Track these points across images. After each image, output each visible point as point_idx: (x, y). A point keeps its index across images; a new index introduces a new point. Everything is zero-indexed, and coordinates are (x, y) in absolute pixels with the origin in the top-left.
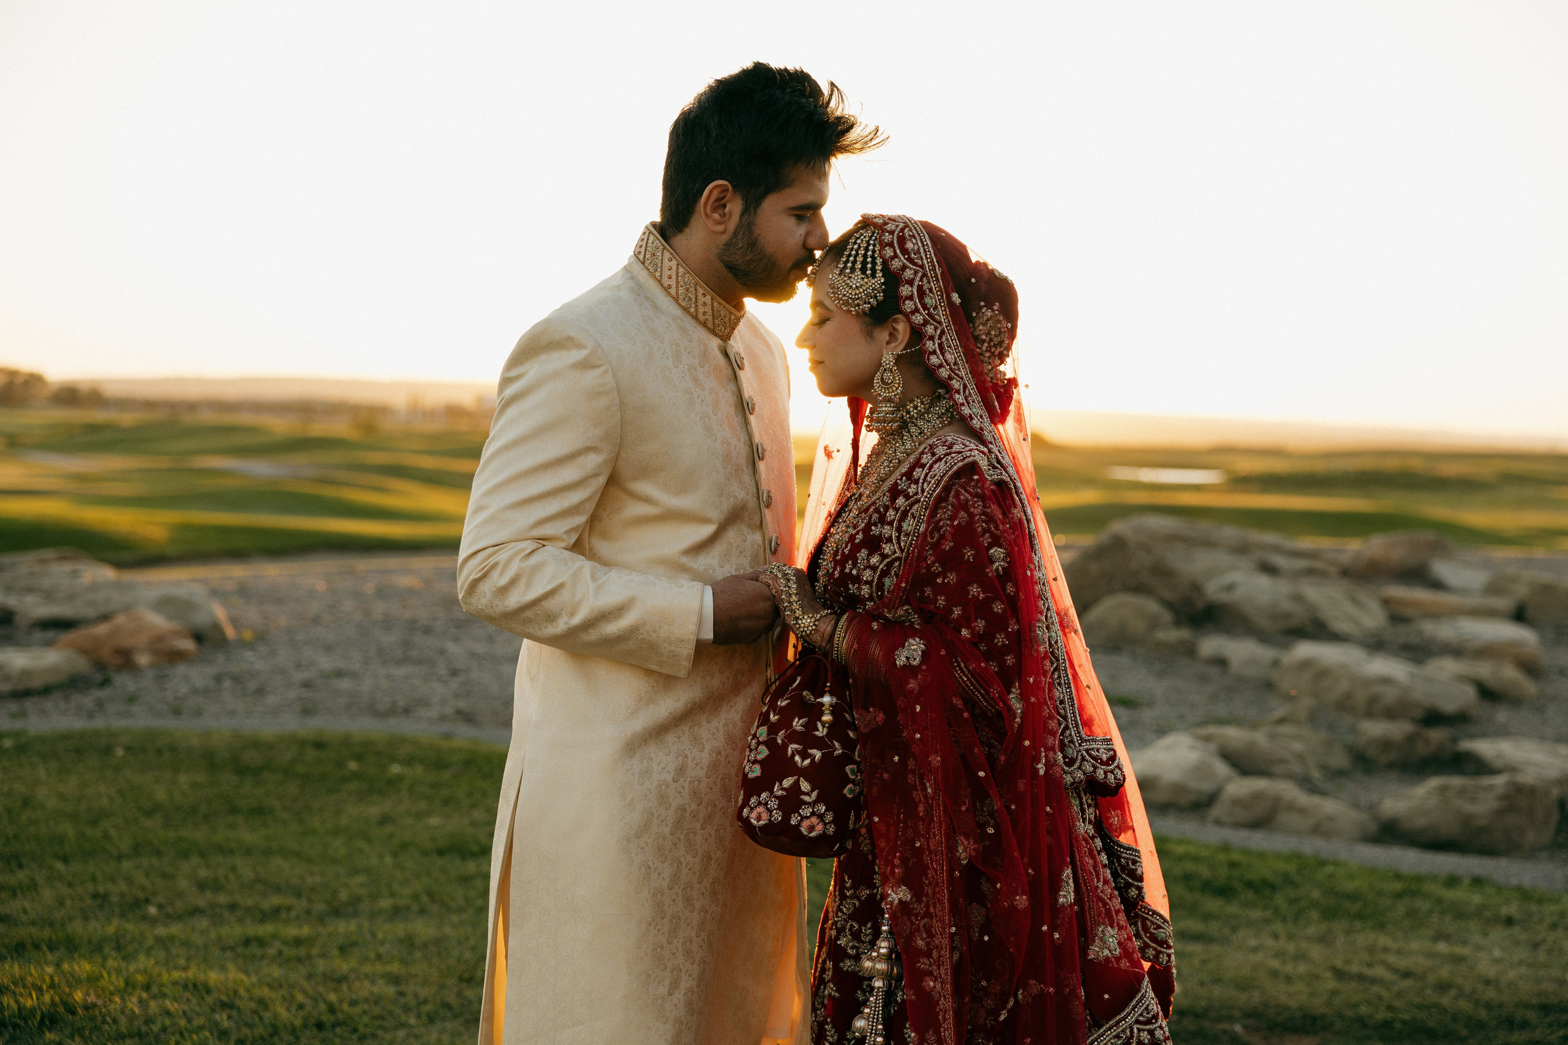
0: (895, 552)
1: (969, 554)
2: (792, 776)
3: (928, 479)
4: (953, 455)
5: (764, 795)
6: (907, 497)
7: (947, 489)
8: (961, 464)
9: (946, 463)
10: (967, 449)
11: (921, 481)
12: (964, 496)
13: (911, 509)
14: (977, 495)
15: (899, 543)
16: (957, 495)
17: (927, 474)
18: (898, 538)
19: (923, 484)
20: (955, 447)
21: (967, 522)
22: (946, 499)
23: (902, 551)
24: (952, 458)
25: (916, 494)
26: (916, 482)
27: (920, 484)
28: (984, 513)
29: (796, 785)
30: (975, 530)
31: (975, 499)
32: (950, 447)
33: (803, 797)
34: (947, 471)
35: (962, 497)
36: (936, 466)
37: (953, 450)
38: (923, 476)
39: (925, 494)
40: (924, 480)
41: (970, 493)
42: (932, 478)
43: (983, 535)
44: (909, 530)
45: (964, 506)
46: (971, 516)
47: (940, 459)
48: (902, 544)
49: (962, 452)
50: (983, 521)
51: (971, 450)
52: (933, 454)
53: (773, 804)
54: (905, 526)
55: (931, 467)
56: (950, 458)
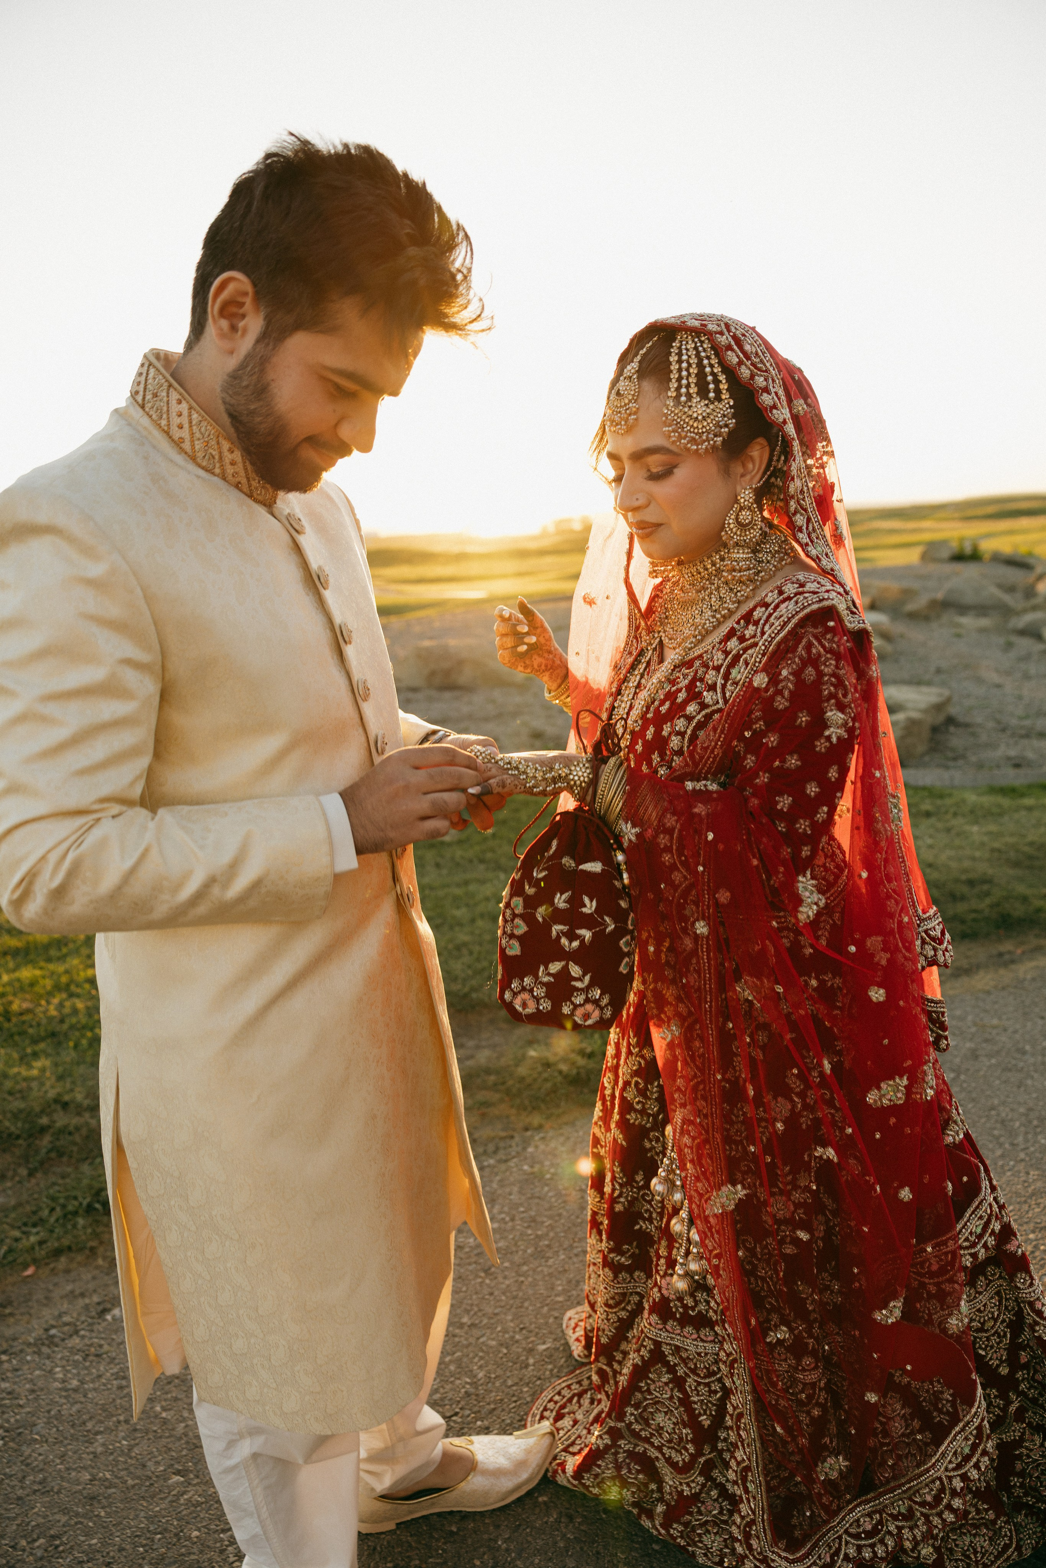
0: (718, 702)
1: (803, 718)
2: (560, 960)
3: (772, 619)
4: (806, 595)
5: (527, 981)
6: (742, 639)
7: (795, 636)
8: (815, 607)
9: (797, 603)
10: (824, 589)
11: (762, 622)
12: (817, 649)
13: (744, 653)
14: (830, 651)
15: (724, 693)
16: (809, 646)
17: (770, 615)
18: (724, 686)
19: (764, 625)
20: (809, 585)
21: (813, 682)
22: (794, 649)
23: (726, 701)
24: (805, 598)
25: (754, 636)
26: (756, 623)
27: (760, 626)
28: (834, 675)
29: (565, 970)
30: (821, 691)
31: (829, 656)
32: (802, 585)
33: (573, 983)
34: (797, 612)
35: (814, 651)
36: (783, 606)
37: (805, 589)
38: (764, 618)
39: (765, 637)
40: (766, 621)
41: (823, 646)
42: (778, 618)
43: (828, 700)
44: (739, 677)
45: (813, 661)
46: (820, 674)
47: (789, 598)
48: (728, 695)
49: (817, 593)
50: (832, 684)
51: (828, 591)
52: (781, 593)
53: (539, 992)
54: (734, 672)
55: (777, 607)
56: (801, 598)
